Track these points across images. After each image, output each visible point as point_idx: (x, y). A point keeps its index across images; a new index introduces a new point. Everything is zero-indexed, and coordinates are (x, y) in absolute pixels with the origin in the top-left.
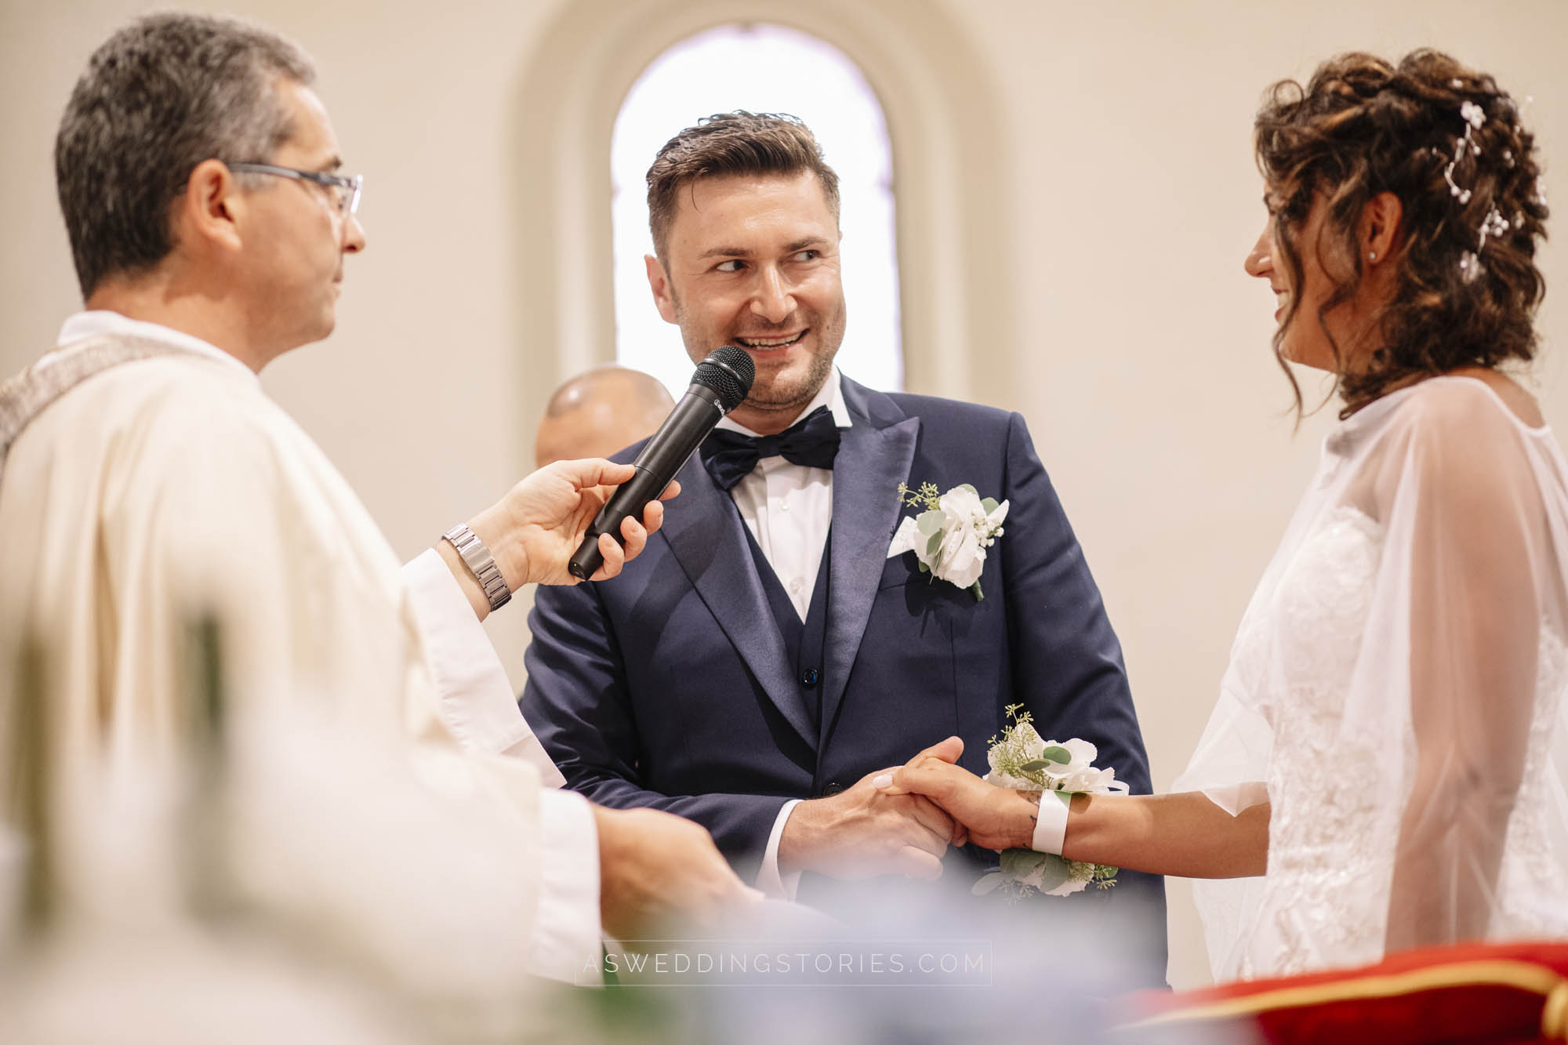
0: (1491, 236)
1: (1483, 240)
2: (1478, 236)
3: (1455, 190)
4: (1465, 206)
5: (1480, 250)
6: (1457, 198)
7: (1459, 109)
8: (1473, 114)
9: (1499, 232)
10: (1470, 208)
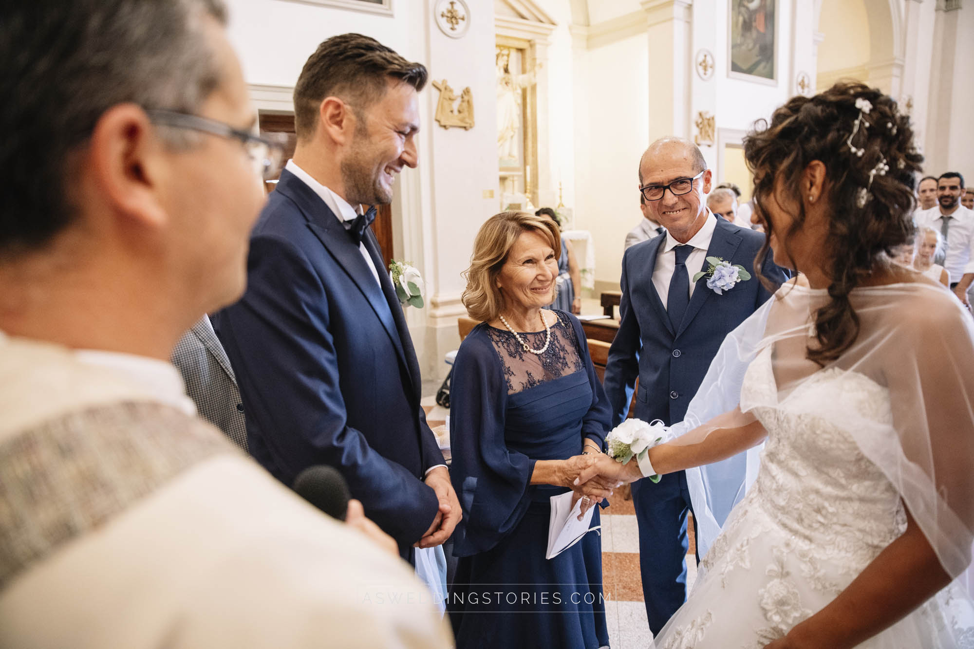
0: (876, 177)
1: (871, 179)
2: (869, 177)
3: (853, 150)
4: (860, 158)
5: (869, 186)
6: (855, 154)
7: (854, 103)
8: (864, 105)
9: (883, 173)
10: (863, 159)
